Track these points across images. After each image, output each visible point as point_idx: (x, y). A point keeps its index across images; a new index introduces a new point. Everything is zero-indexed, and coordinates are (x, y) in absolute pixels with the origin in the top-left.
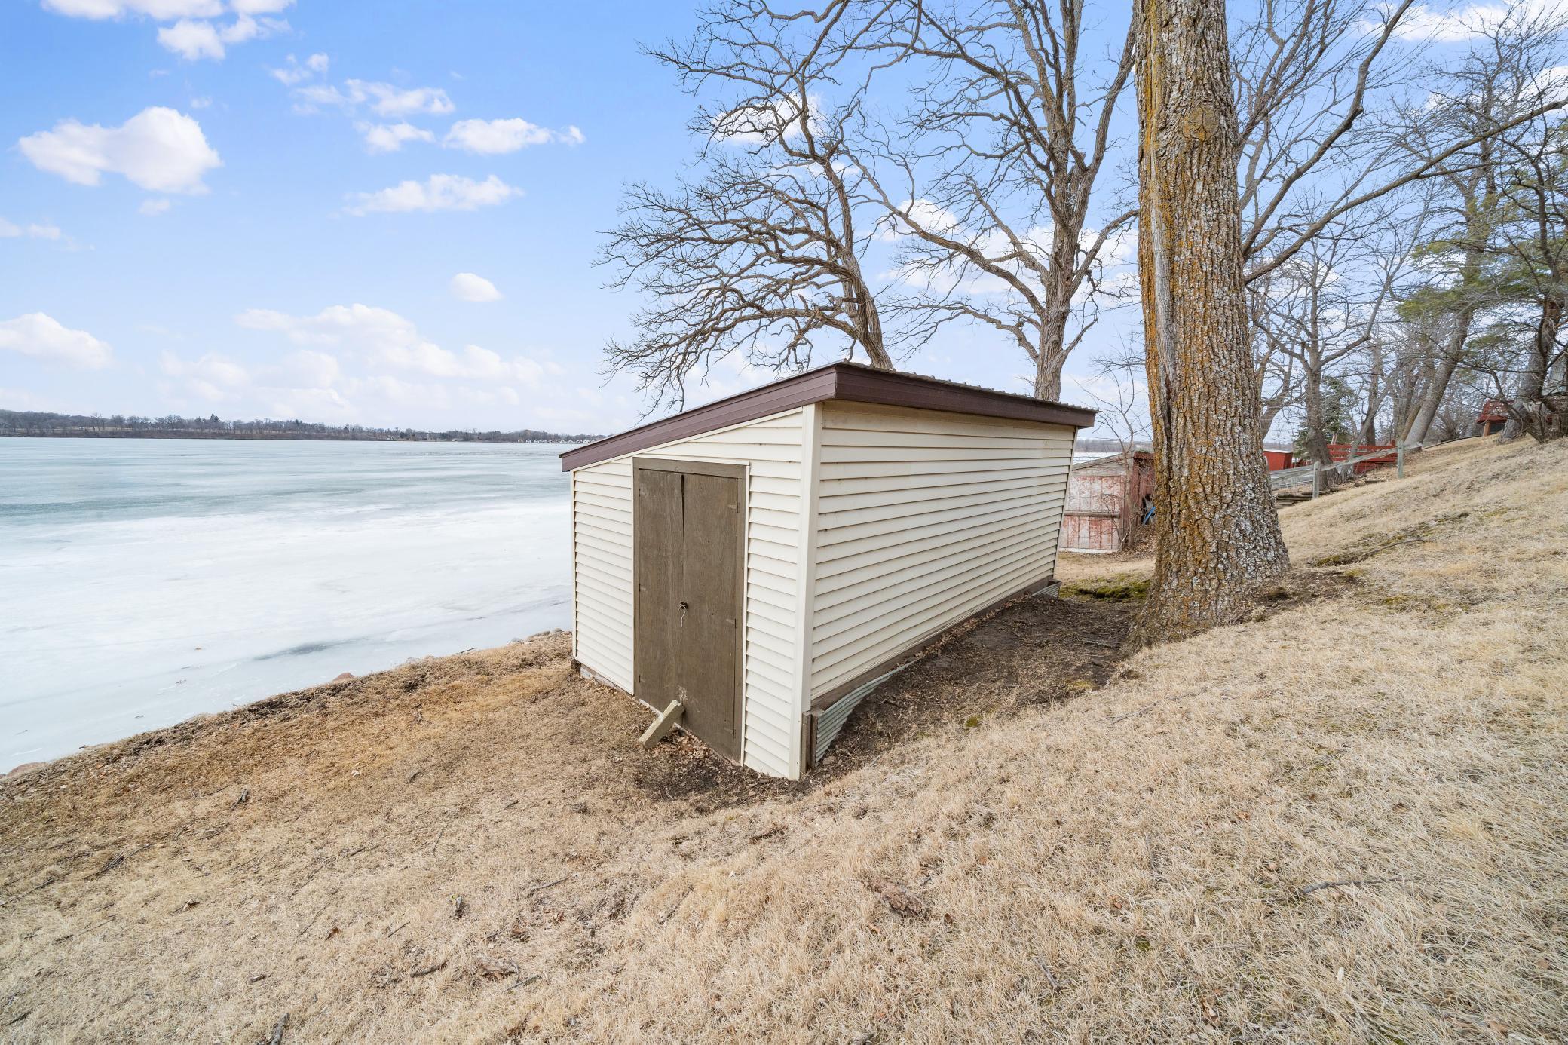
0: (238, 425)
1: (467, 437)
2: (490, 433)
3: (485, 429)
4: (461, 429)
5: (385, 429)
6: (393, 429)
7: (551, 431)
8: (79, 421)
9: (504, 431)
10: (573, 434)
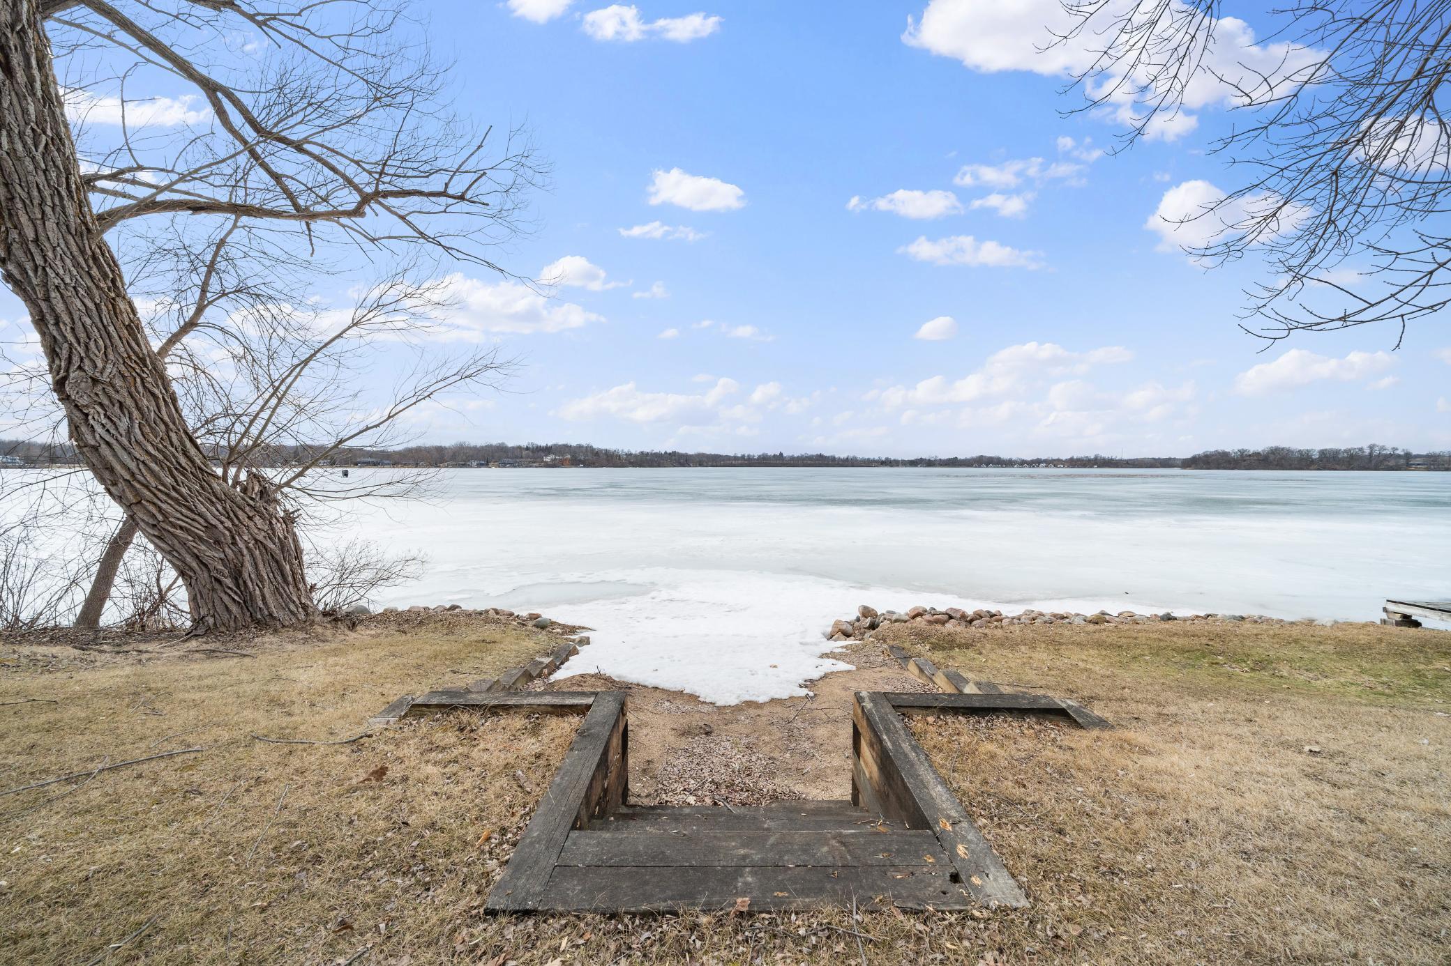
0: (792, 458)
1: (930, 463)
2: (950, 459)
3: (944, 456)
4: (926, 456)
5: (872, 458)
6: (877, 458)
7: (1005, 456)
8: (728, 458)
9: (961, 457)
10: (1029, 458)
